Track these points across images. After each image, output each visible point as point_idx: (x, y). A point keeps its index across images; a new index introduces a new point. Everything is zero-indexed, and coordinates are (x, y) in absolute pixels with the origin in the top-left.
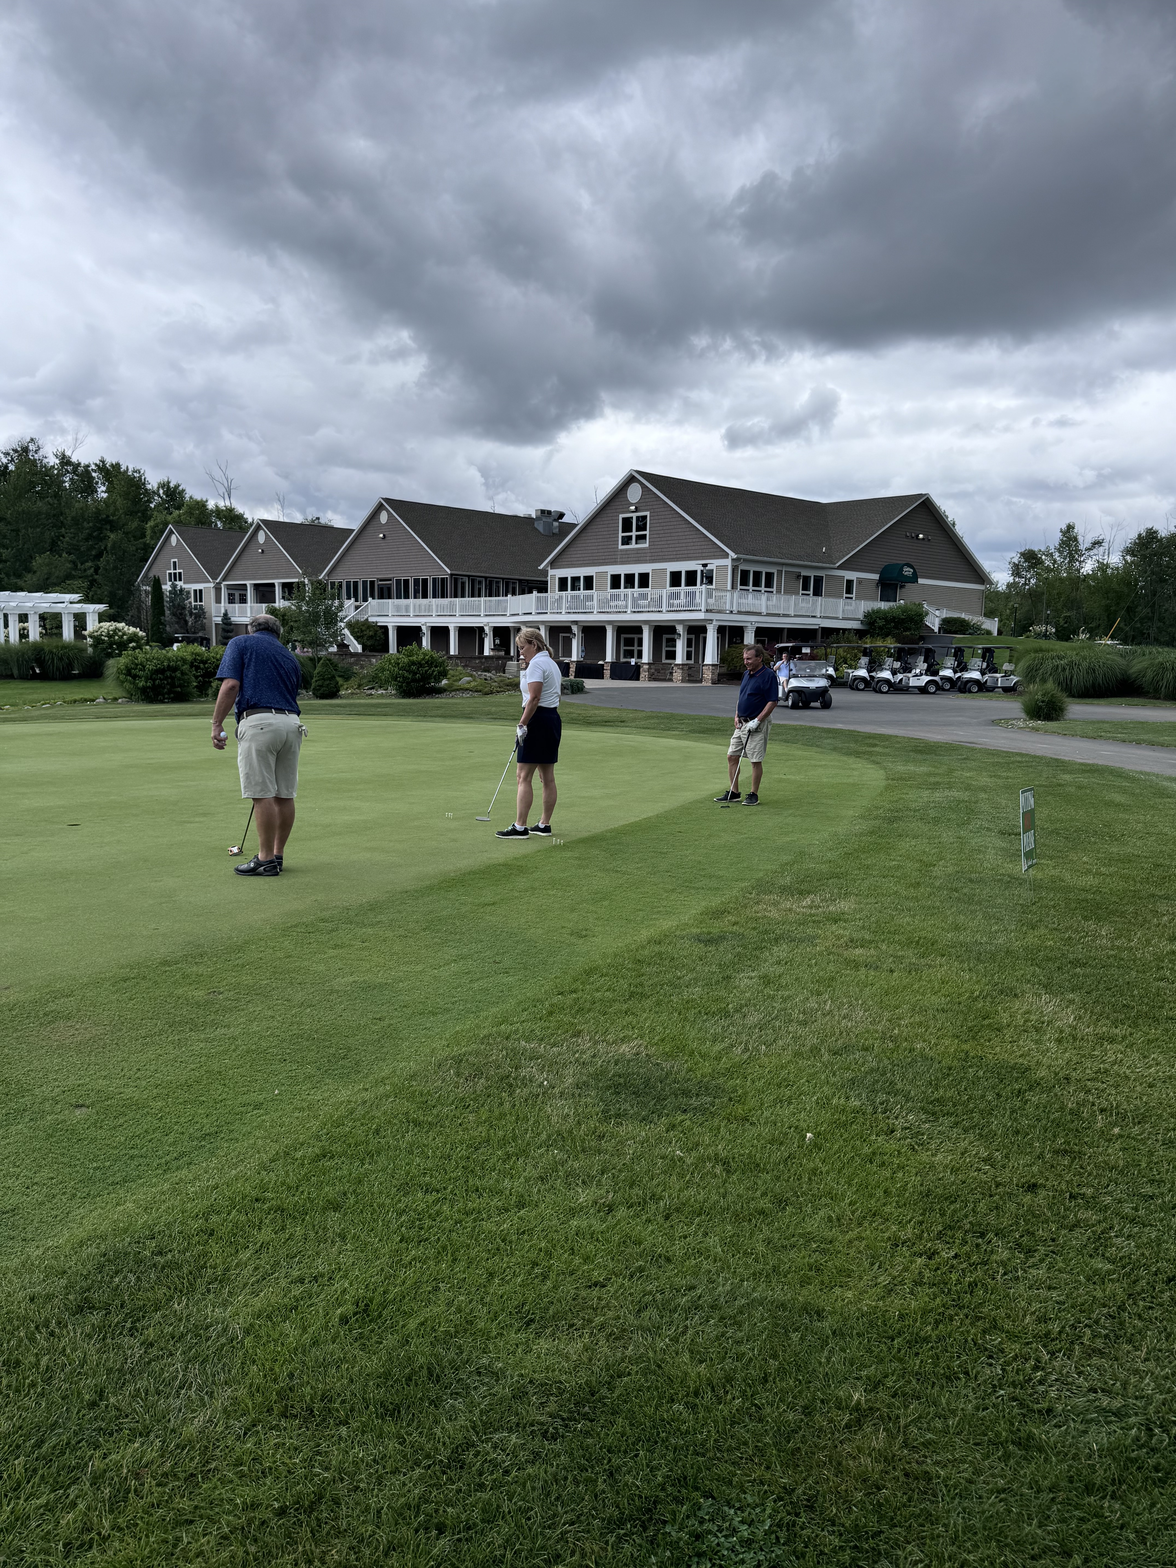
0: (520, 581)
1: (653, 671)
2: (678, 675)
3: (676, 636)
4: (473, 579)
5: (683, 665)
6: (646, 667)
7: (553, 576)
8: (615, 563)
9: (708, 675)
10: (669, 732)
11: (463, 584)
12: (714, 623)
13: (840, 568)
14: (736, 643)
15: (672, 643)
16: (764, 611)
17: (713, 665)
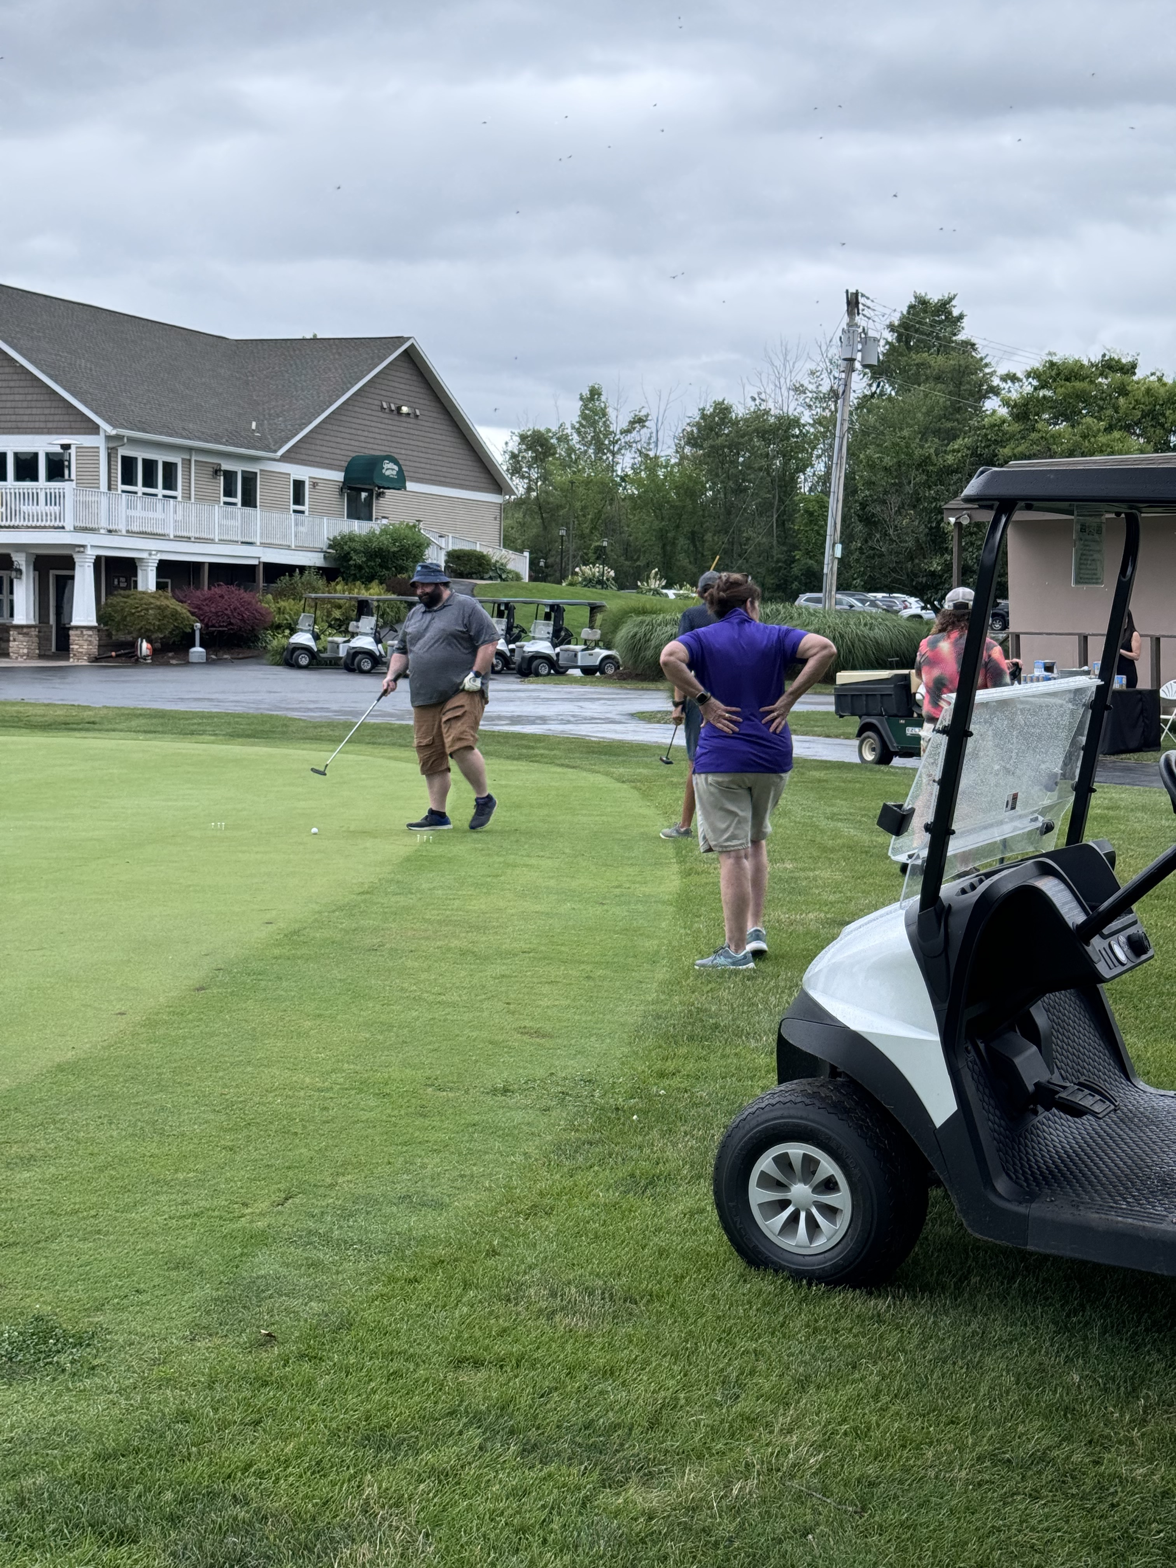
2: (18, 645)
3: (14, 574)
5: (29, 626)
9: (80, 645)
12: (88, 551)
13: (284, 458)
14: (126, 588)
16: (168, 531)
17: (88, 628)
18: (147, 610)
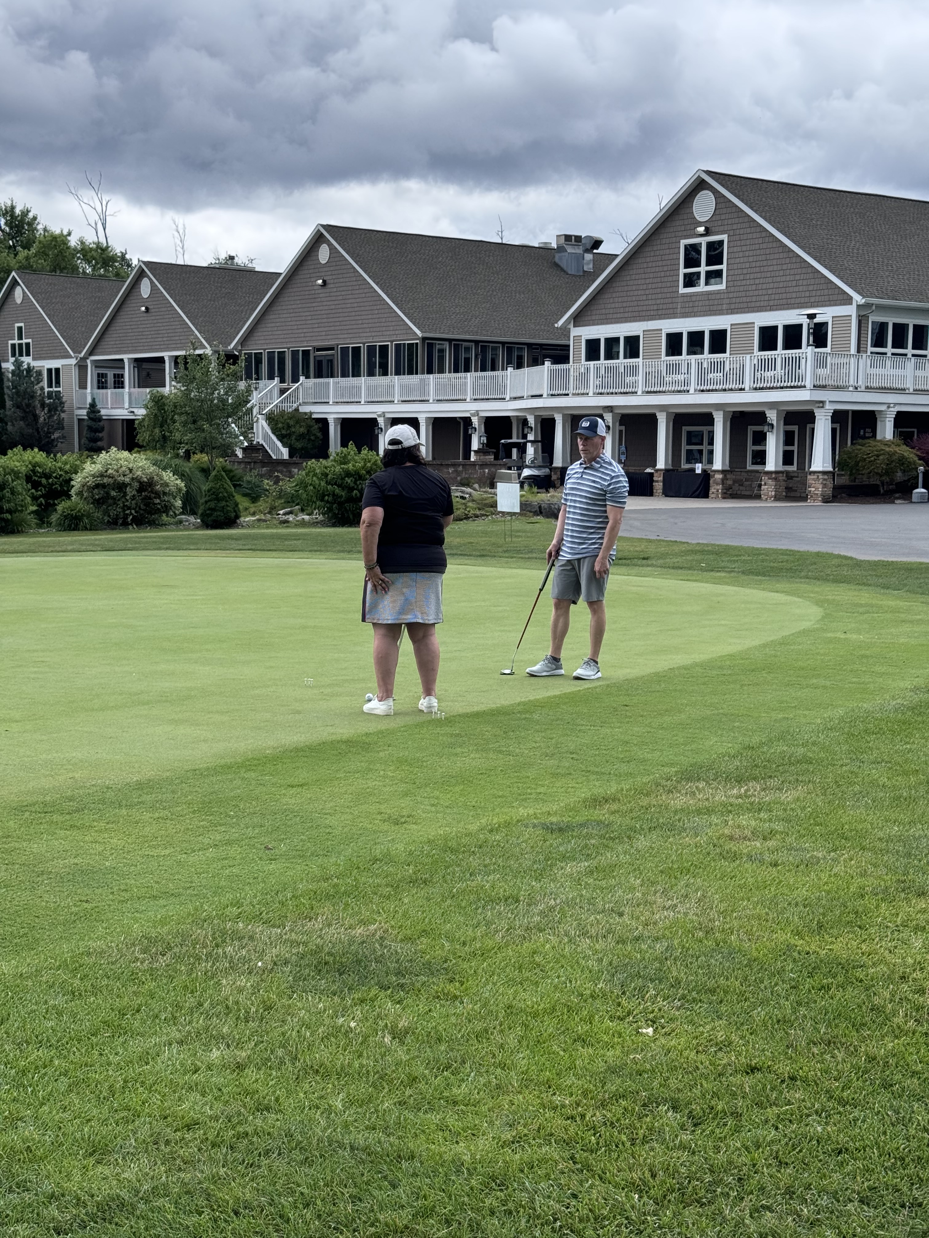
0: (530, 345)
1: (730, 482)
2: (768, 488)
3: (766, 428)
4: (456, 344)
5: (776, 472)
6: (719, 476)
7: (578, 338)
8: (672, 315)
9: (816, 487)
10: (712, 573)
11: (442, 351)
12: (827, 406)
14: (864, 437)
15: (760, 438)
16: (910, 385)
17: (824, 473)
18: (878, 456)
